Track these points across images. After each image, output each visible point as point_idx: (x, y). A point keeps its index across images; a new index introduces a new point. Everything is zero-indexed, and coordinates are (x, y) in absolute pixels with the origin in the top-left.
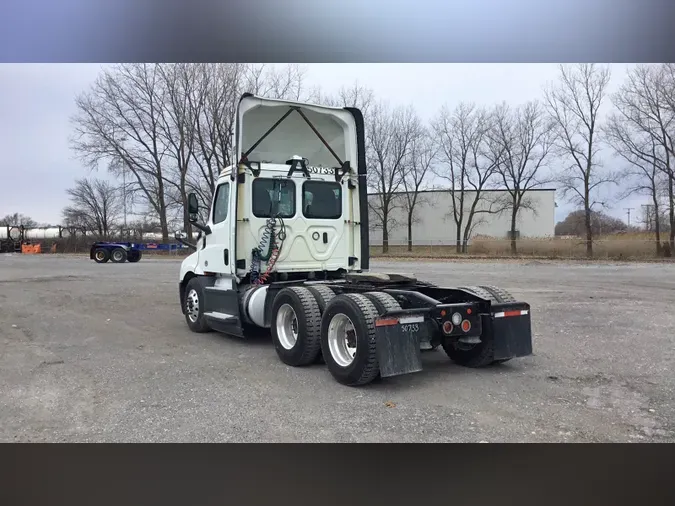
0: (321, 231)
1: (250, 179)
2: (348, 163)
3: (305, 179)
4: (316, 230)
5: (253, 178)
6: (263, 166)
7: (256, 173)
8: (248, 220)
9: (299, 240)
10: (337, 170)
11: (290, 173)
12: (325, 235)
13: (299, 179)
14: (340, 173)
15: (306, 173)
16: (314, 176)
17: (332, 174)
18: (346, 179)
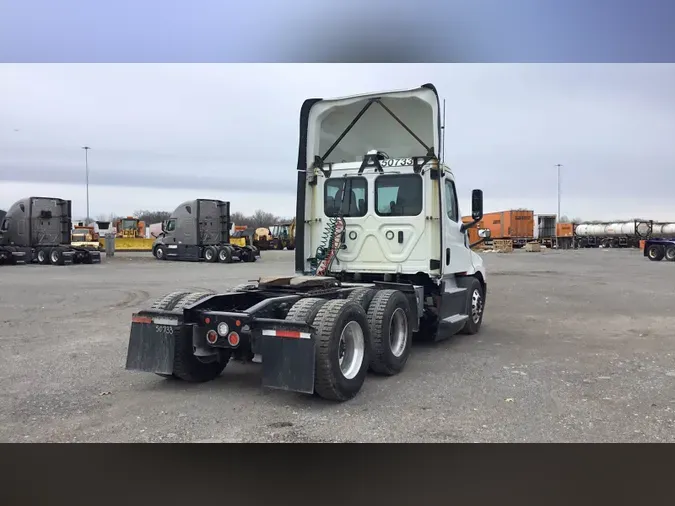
0: (396, 230)
1: (322, 180)
2: (433, 148)
3: (378, 174)
4: (390, 229)
5: (324, 179)
6: (334, 166)
7: (327, 174)
8: (320, 220)
9: (371, 239)
10: (415, 159)
11: (361, 170)
12: (401, 234)
13: (371, 175)
14: (420, 162)
15: (379, 168)
16: (387, 170)
17: (409, 165)
18: (428, 168)
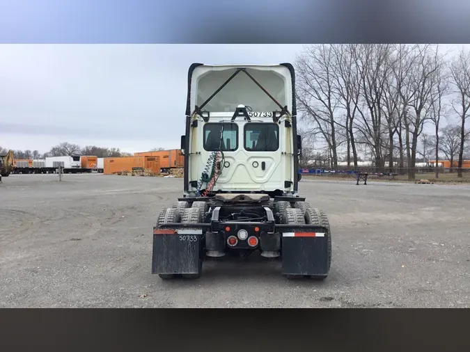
0: (260, 161)
1: (201, 124)
2: (286, 107)
3: (246, 122)
4: (255, 160)
5: (204, 123)
6: (212, 114)
7: (206, 119)
8: (200, 153)
9: (241, 167)
10: (274, 113)
11: (234, 118)
12: (263, 164)
13: (241, 122)
14: (278, 115)
15: (248, 117)
16: (253, 119)
17: (270, 116)
18: (283, 119)
